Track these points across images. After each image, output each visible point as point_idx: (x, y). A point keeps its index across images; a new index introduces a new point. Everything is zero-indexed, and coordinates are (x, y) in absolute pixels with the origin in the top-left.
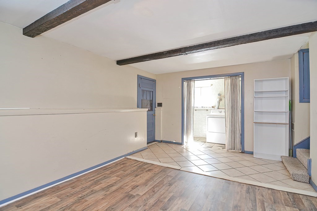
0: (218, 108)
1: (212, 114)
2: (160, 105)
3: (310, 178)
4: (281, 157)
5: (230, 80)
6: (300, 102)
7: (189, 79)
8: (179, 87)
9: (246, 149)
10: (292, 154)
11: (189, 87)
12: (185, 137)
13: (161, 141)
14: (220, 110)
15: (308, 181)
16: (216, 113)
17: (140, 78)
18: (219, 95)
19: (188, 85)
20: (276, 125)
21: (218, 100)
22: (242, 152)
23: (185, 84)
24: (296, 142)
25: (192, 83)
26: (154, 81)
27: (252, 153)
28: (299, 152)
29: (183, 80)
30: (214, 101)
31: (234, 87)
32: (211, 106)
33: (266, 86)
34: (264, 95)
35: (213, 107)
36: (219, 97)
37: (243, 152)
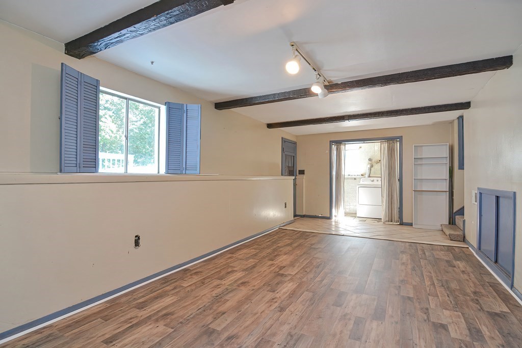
0: (369, 177)
1: (361, 183)
2: (302, 172)
3: (464, 237)
4: (441, 225)
5: (386, 144)
6: (459, 169)
7: (339, 143)
8: (327, 152)
9: (405, 221)
10: (452, 222)
11: (339, 151)
12: (334, 210)
13: (304, 216)
14: (372, 179)
15: (462, 240)
16: (367, 182)
17: (284, 141)
18: (370, 160)
19: (337, 149)
20: (436, 192)
21: (369, 166)
22: (400, 224)
23: (334, 147)
24: (455, 211)
25: (342, 147)
26: (295, 143)
27: (411, 225)
28: (458, 218)
29: (331, 142)
30: (364, 168)
31: (391, 151)
32: (360, 174)
33: (426, 152)
34: (424, 162)
35: (362, 175)
36: (370, 162)
37: (402, 224)
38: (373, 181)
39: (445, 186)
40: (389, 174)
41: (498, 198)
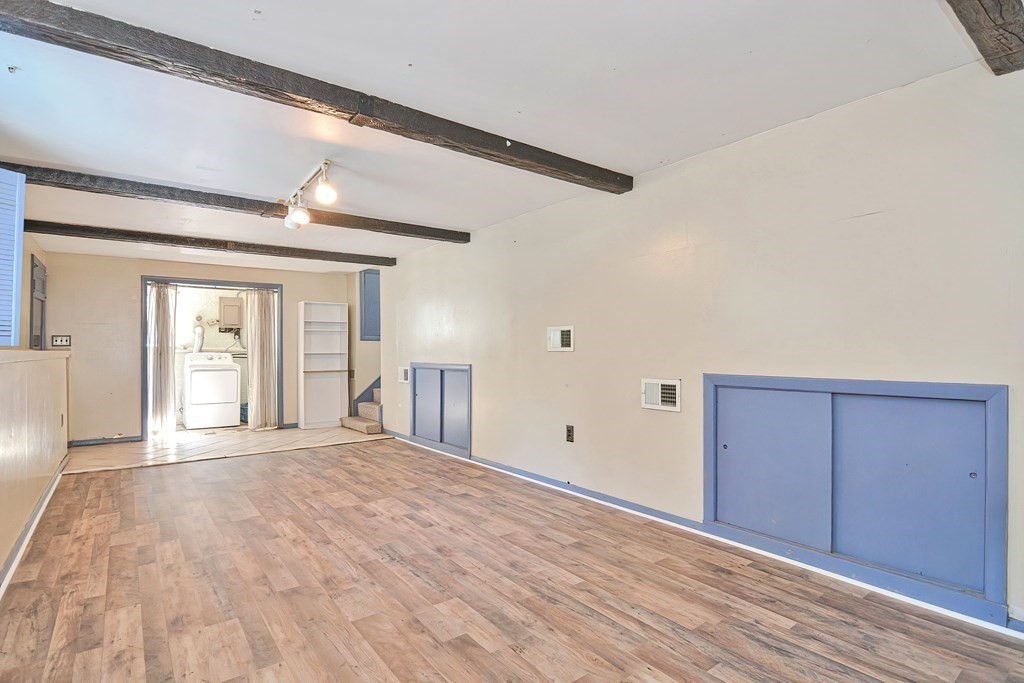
0: (200, 351)
3: (382, 427)
4: (340, 419)
6: (361, 340)
7: (162, 282)
9: (286, 422)
10: (353, 412)
11: (162, 301)
14: (208, 355)
15: (380, 431)
16: (199, 360)
17: (36, 265)
18: (199, 318)
19: (158, 294)
21: (198, 331)
22: (279, 428)
23: (152, 293)
24: (357, 394)
25: (171, 291)
27: (296, 426)
28: (363, 407)
29: (145, 280)
36: (199, 323)
37: (281, 427)
38: (211, 359)
39: (341, 364)
40: (262, 347)
41: (442, 371)
